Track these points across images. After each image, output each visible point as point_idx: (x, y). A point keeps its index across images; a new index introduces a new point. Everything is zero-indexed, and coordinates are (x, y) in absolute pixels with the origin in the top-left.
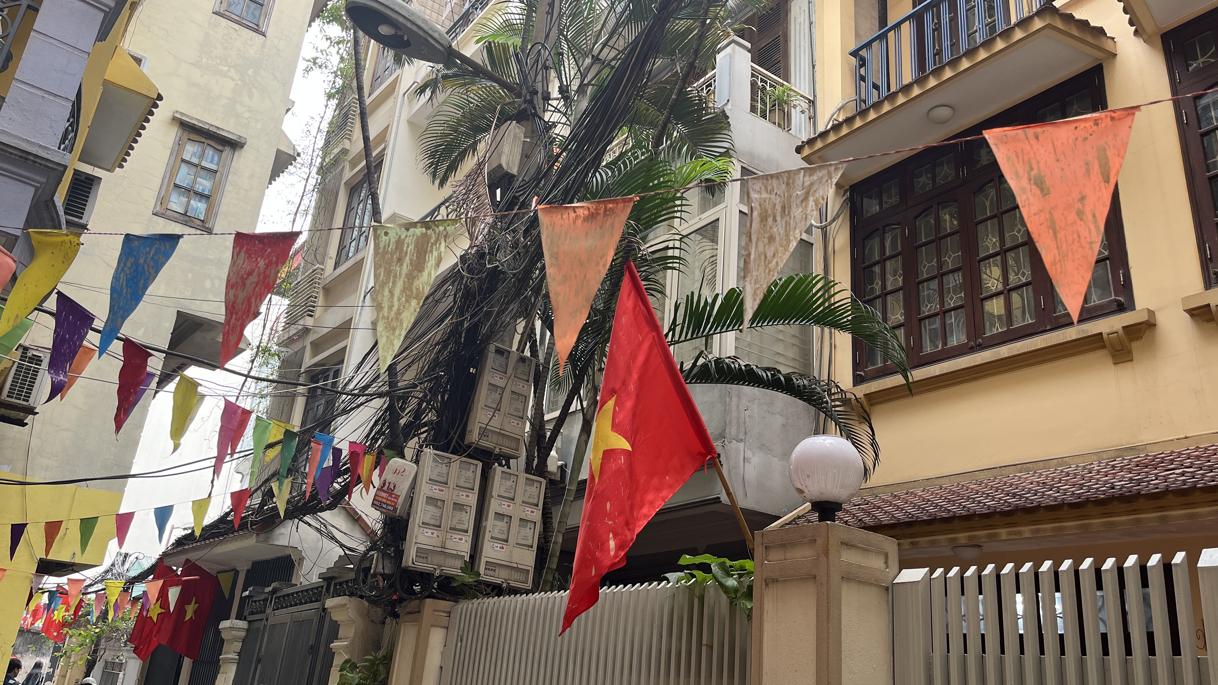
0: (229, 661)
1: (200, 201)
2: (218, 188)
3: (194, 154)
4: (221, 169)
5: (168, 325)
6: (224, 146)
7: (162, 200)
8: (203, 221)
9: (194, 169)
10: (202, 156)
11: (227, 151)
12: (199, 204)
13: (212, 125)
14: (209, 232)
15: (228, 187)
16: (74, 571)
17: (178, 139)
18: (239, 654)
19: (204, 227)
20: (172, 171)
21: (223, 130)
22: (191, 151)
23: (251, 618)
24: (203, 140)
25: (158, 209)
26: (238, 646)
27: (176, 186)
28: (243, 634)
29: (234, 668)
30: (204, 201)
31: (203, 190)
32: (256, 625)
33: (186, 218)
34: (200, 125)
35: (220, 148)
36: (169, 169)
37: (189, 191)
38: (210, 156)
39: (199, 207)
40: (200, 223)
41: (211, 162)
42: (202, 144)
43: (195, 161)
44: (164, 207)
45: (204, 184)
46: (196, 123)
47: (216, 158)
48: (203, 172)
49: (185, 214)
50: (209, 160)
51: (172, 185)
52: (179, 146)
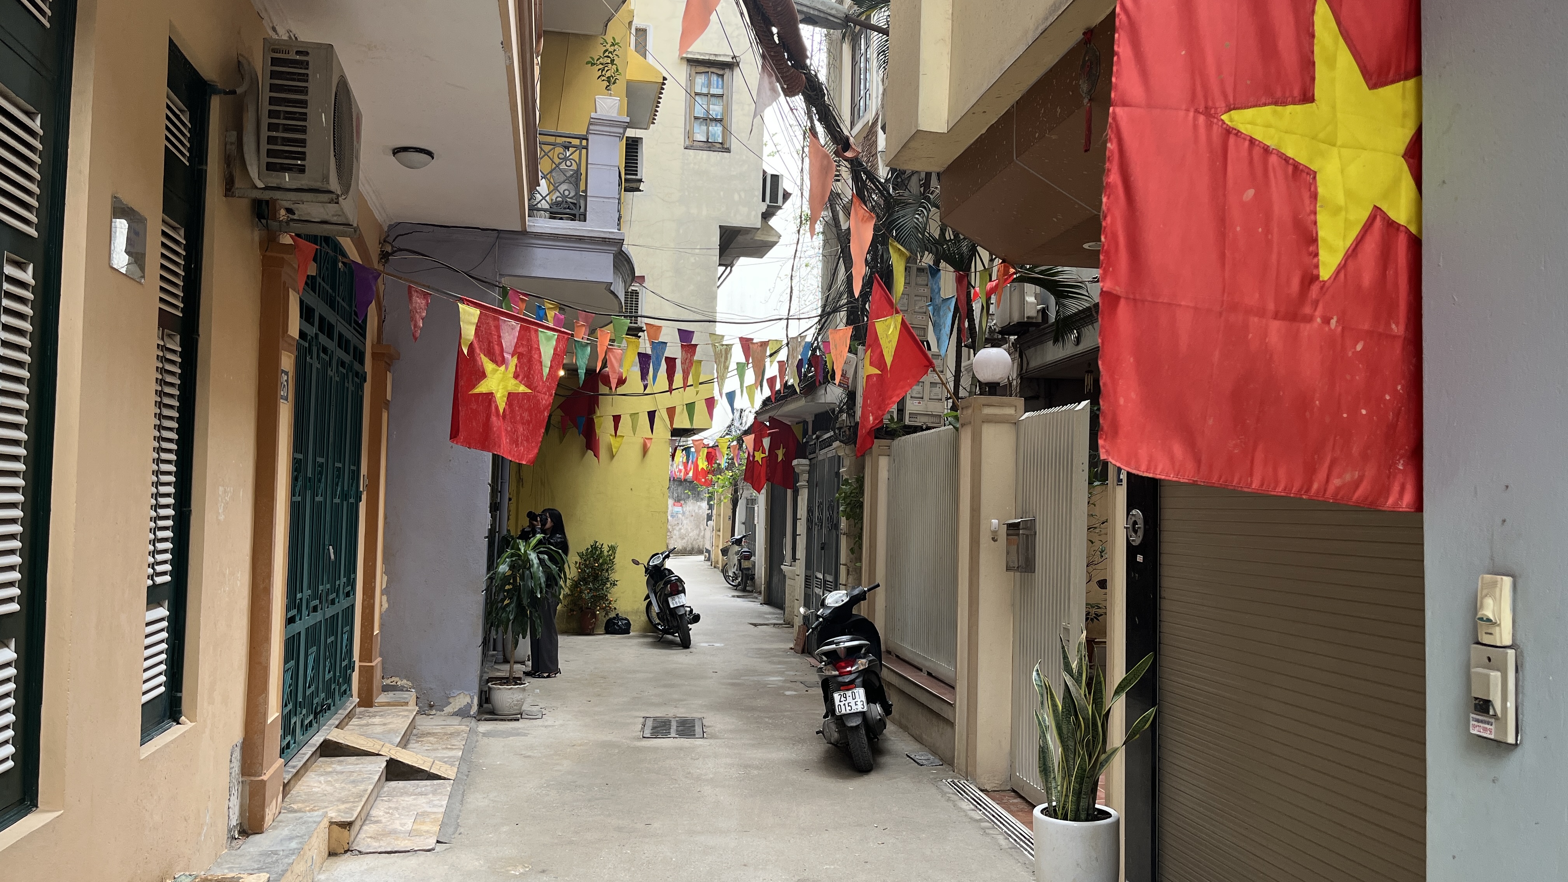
0: (803, 487)
1: (716, 126)
2: (727, 109)
3: (703, 85)
4: (725, 92)
5: (714, 239)
6: (724, 69)
7: (689, 134)
8: (721, 143)
9: (705, 99)
10: (709, 85)
11: (727, 73)
12: (716, 128)
13: (711, 54)
14: (728, 150)
15: (735, 107)
16: (695, 434)
17: (688, 76)
18: (808, 482)
19: (723, 148)
20: (690, 107)
21: (720, 55)
22: (700, 80)
23: (811, 456)
24: (707, 70)
25: (687, 143)
26: (806, 476)
27: (696, 118)
28: (807, 468)
29: (806, 491)
30: (719, 125)
31: (717, 115)
32: (814, 461)
33: (709, 145)
34: (702, 57)
35: (721, 72)
36: (688, 104)
37: (708, 120)
38: (715, 82)
39: (716, 130)
40: (720, 146)
41: (717, 87)
42: (707, 74)
43: (705, 91)
44: (691, 140)
45: (716, 110)
46: (699, 57)
47: (720, 82)
48: (713, 100)
49: (708, 141)
50: (715, 86)
51: (693, 118)
52: (691, 81)
